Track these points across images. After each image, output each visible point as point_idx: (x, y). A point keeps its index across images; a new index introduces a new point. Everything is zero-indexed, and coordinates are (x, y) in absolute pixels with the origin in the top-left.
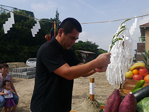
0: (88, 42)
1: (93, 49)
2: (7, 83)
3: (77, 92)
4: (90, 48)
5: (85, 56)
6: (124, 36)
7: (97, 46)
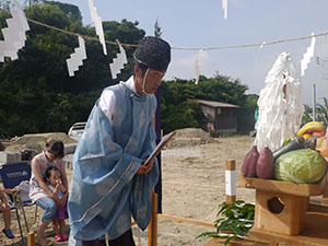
0: (219, 78)
1: (232, 95)
2: (53, 173)
3: (197, 195)
4: (224, 94)
5: (213, 114)
6: (286, 74)
7: (245, 88)
